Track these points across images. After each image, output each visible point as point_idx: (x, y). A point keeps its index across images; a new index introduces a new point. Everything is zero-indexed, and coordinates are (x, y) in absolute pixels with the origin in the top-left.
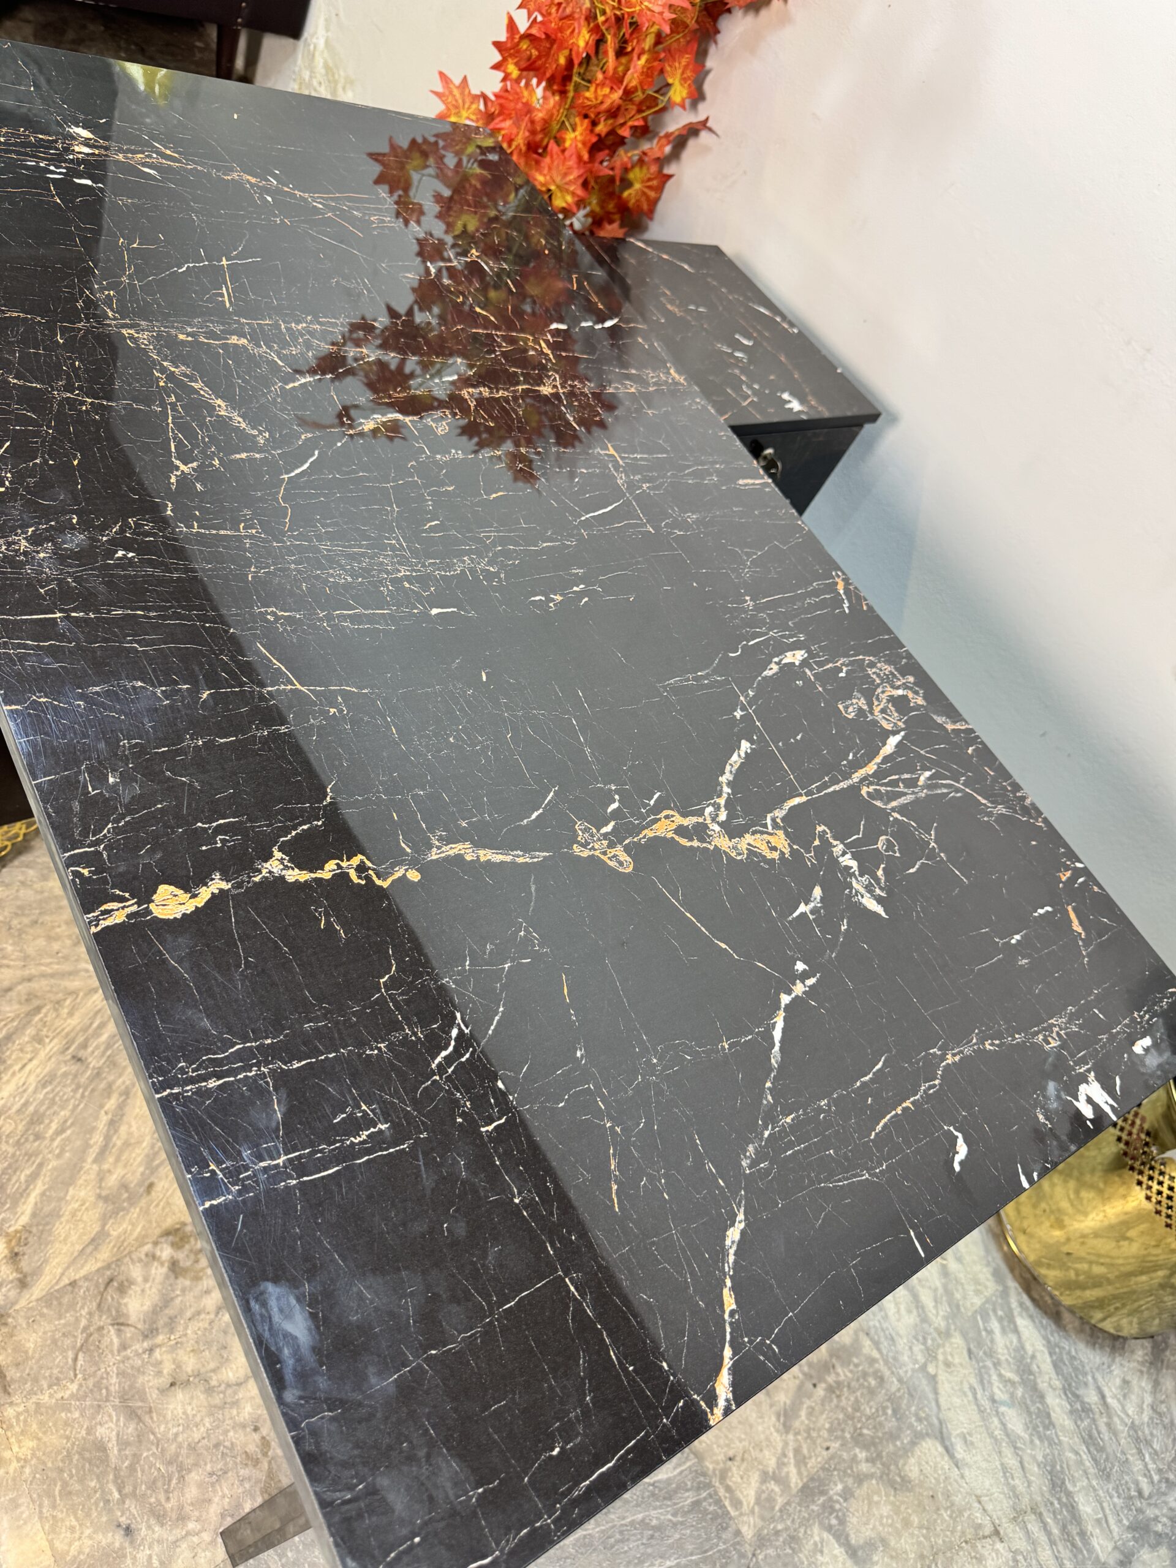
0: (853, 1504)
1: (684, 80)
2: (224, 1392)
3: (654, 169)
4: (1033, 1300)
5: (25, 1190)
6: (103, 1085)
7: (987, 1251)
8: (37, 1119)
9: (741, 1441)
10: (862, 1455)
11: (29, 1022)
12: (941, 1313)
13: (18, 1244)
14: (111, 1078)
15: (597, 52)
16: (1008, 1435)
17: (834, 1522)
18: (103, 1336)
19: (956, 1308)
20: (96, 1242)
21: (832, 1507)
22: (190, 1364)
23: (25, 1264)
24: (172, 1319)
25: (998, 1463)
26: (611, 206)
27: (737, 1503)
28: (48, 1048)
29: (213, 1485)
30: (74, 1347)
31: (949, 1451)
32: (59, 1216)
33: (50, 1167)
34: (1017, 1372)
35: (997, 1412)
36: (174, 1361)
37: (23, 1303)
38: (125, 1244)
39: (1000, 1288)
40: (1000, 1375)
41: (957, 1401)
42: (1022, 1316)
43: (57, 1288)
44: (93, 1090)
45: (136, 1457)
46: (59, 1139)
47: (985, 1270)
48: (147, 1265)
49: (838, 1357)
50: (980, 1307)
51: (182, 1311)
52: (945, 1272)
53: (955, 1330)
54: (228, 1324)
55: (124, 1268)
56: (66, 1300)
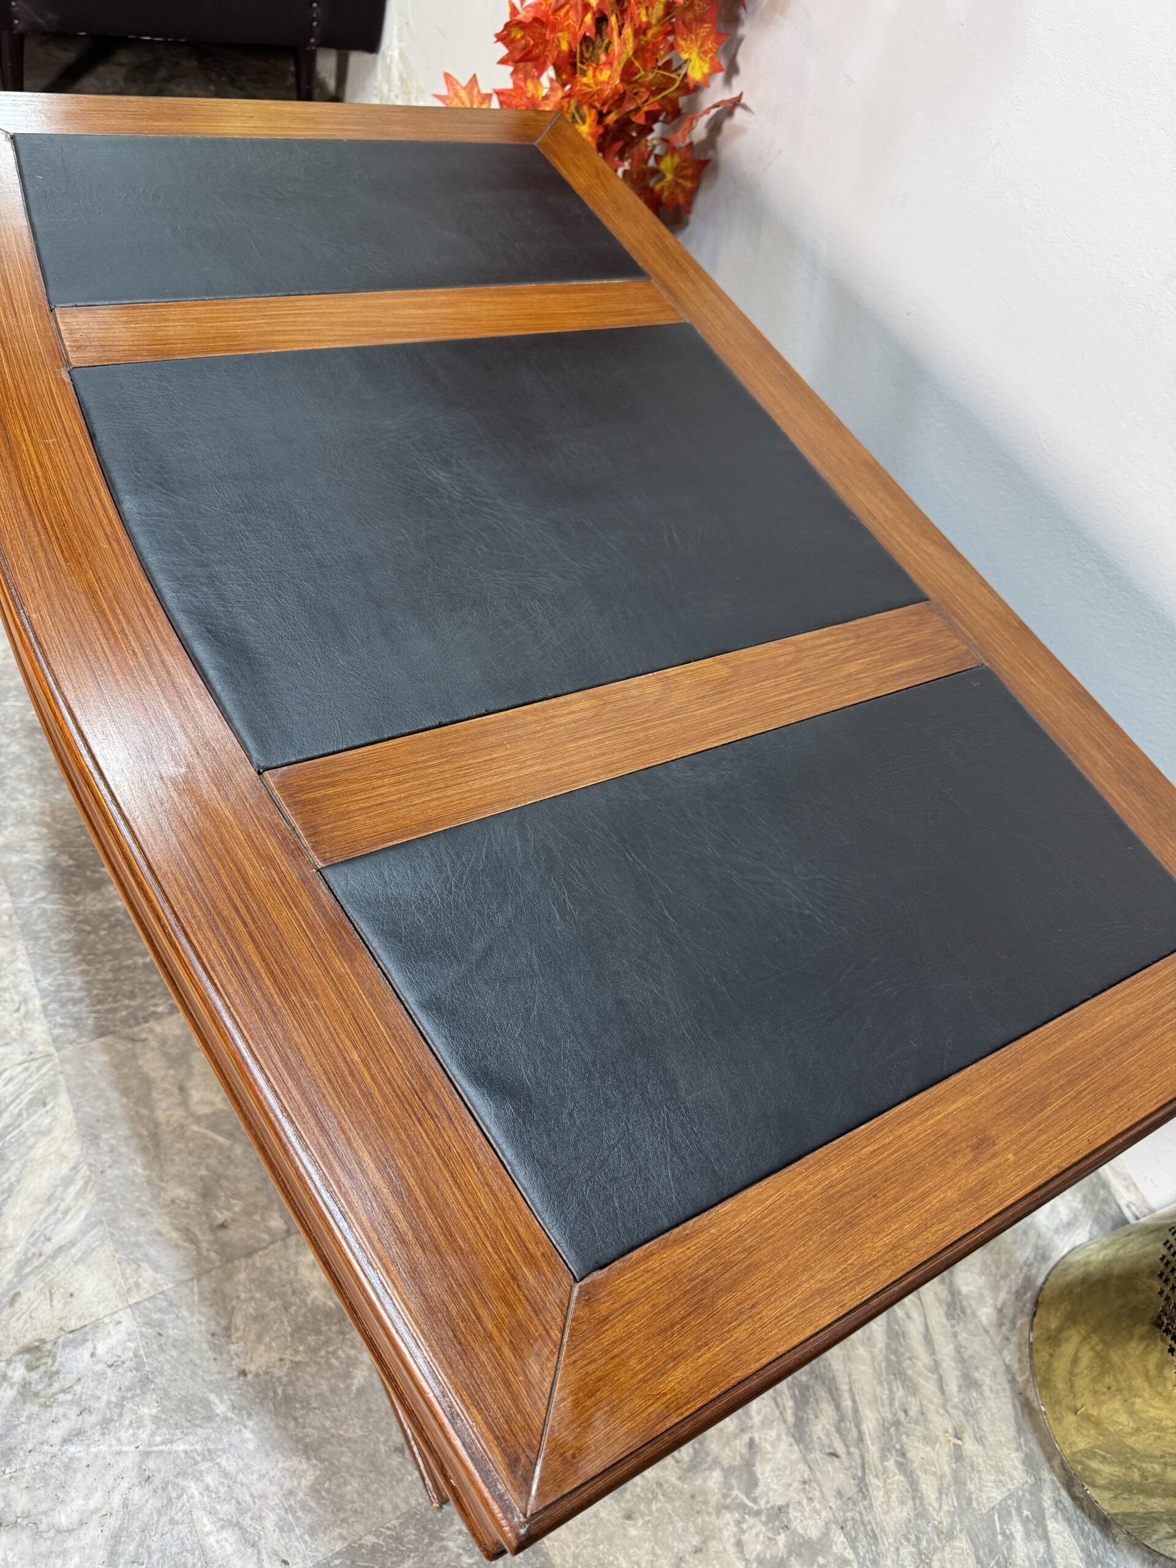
1: (704, 53)
2: (49, 1540)
4: (1074, 1498)
7: (1019, 1430)
12: (945, 1508)
15: (599, 33)
19: (966, 1501)
22: (21, 1503)
24: (11, 1450)
39: (1031, 1480)
42: (1056, 1519)
47: (1013, 1455)
49: (799, 1555)
50: (1000, 1504)
51: (24, 1441)
52: (958, 1455)
53: (961, 1531)
54: (71, 1459)
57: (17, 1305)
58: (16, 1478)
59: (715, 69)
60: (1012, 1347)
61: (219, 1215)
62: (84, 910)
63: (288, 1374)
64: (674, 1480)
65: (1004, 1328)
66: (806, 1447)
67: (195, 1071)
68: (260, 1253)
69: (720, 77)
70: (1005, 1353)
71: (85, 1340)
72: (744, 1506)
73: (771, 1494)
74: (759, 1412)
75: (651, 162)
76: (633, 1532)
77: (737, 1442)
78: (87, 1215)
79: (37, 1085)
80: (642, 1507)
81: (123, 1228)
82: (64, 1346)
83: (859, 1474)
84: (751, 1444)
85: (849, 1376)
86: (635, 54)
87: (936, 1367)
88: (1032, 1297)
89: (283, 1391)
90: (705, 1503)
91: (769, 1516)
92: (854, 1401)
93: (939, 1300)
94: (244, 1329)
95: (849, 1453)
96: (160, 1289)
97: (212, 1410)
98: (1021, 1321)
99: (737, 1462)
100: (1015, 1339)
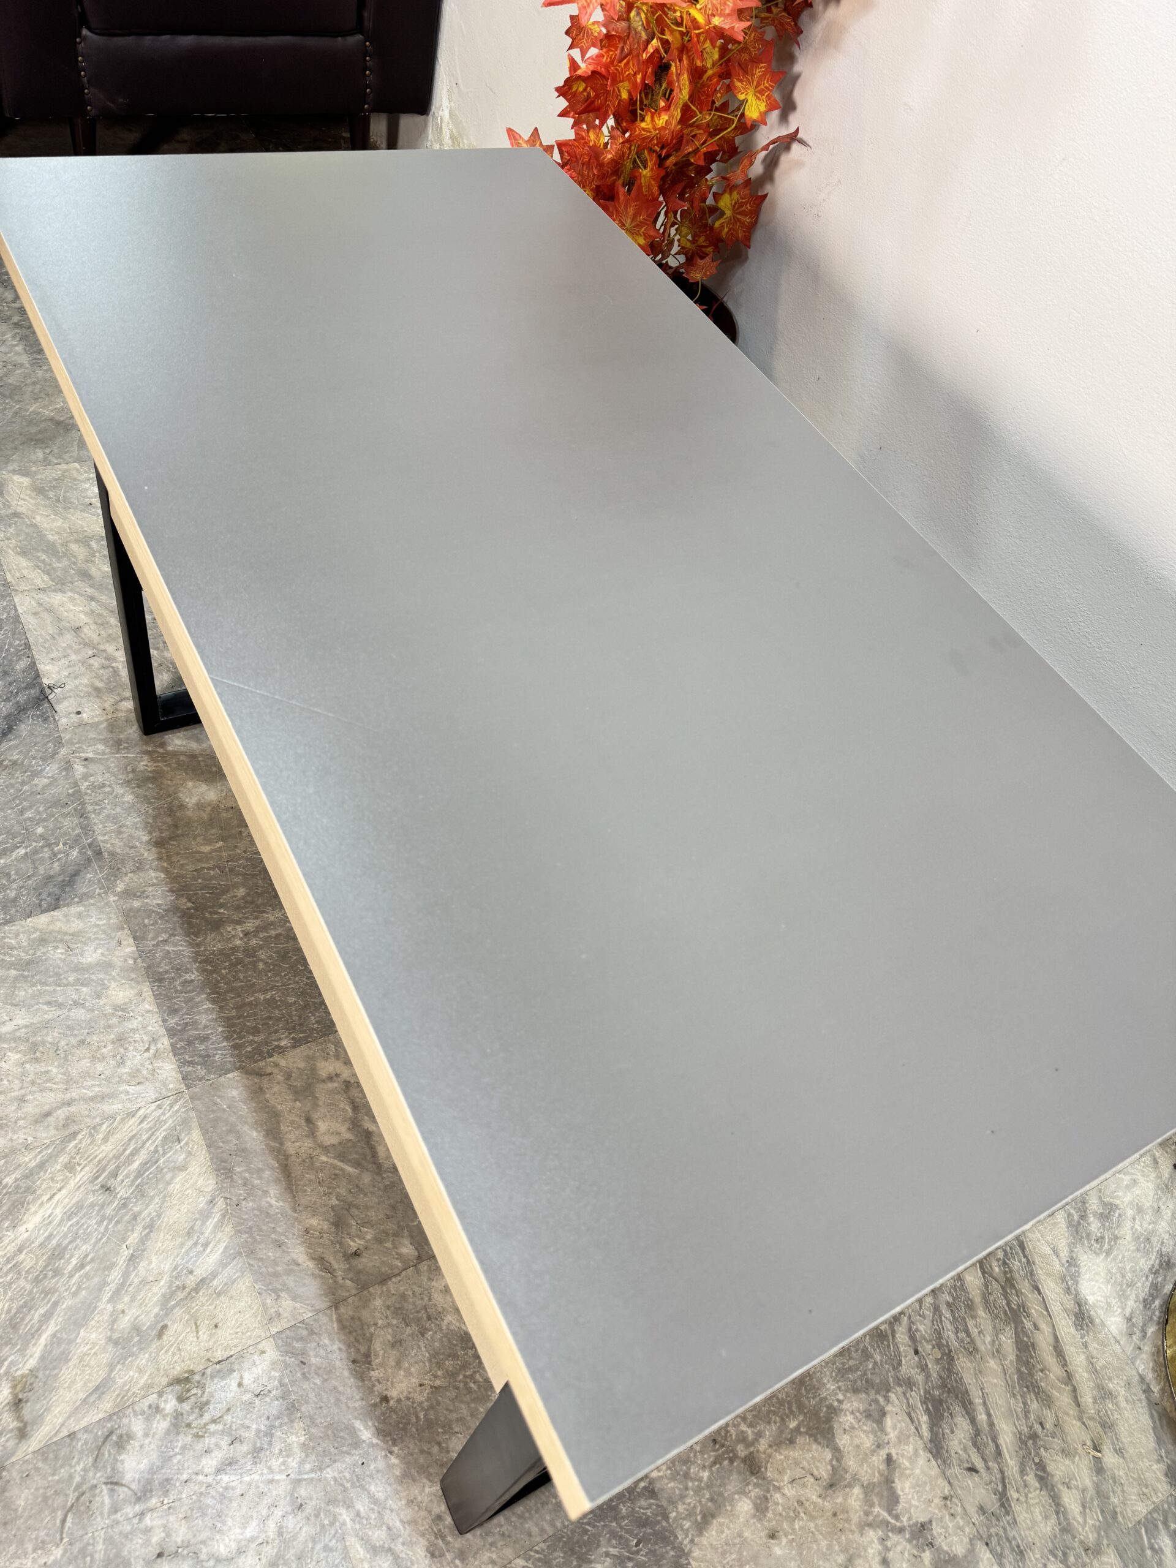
1: (761, 92)
3: (746, 192)
5: (37, 1331)
6: (127, 1218)
7: (1159, 1441)
8: (58, 1253)
11: (63, 1149)
12: (1090, 1522)
13: (23, 1390)
14: (136, 1209)
18: (94, 1496)
19: (1111, 1517)
20: (100, 1390)
22: (181, 1533)
23: (27, 1411)
24: (169, 1480)
28: (78, 1177)
30: (64, 1507)
32: (67, 1361)
33: (64, 1307)
36: (165, 1526)
37: (19, 1454)
38: (129, 1394)
43: (55, 1439)
44: (118, 1222)
46: (77, 1275)
47: (1155, 1467)
48: (148, 1419)
50: (1146, 1518)
51: (179, 1471)
52: (1099, 1468)
53: (1108, 1545)
54: (226, 1488)
55: (125, 1421)
56: (62, 1453)
57: (165, 1338)
58: (174, 1508)
59: (771, 107)
60: (1144, 1356)
61: (352, 1244)
62: (205, 950)
63: (428, 1399)
64: (814, 1498)
65: (1134, 1337)
66: (944, 1462)
67: (321, 1103)
68: (394, 1280)
69: (775, 115)
70: (1138, 1362)
71: (232, 1371)
72: (888, 1522)
73: (912, 1510)
74: (894, 1428)
75: (710, 201)
76: (778, 1551)
77: (874, 1458)
78: (226, 1247)
79: (170, 1121)
80: (785, 1525)
81: (261, 1259)
82: (212, 1377)
83: (1000, 1488)
84: (889, 1460)
85: (982, 1389)
86: (692, 97)
87: (1069, 1378)
88: (1161, 1306)
89: (425, 1416)
90: (848, 1520)
91: (912, 1533)
92: (989, 1415)
93: (1066, 1311)
94: (384, 1356)
95: (988, 1468)
96: (301, 1319)
97: (358, 1436)
98: (1151, 1329)
99: (876, 1479)
100: (1147, 1348)
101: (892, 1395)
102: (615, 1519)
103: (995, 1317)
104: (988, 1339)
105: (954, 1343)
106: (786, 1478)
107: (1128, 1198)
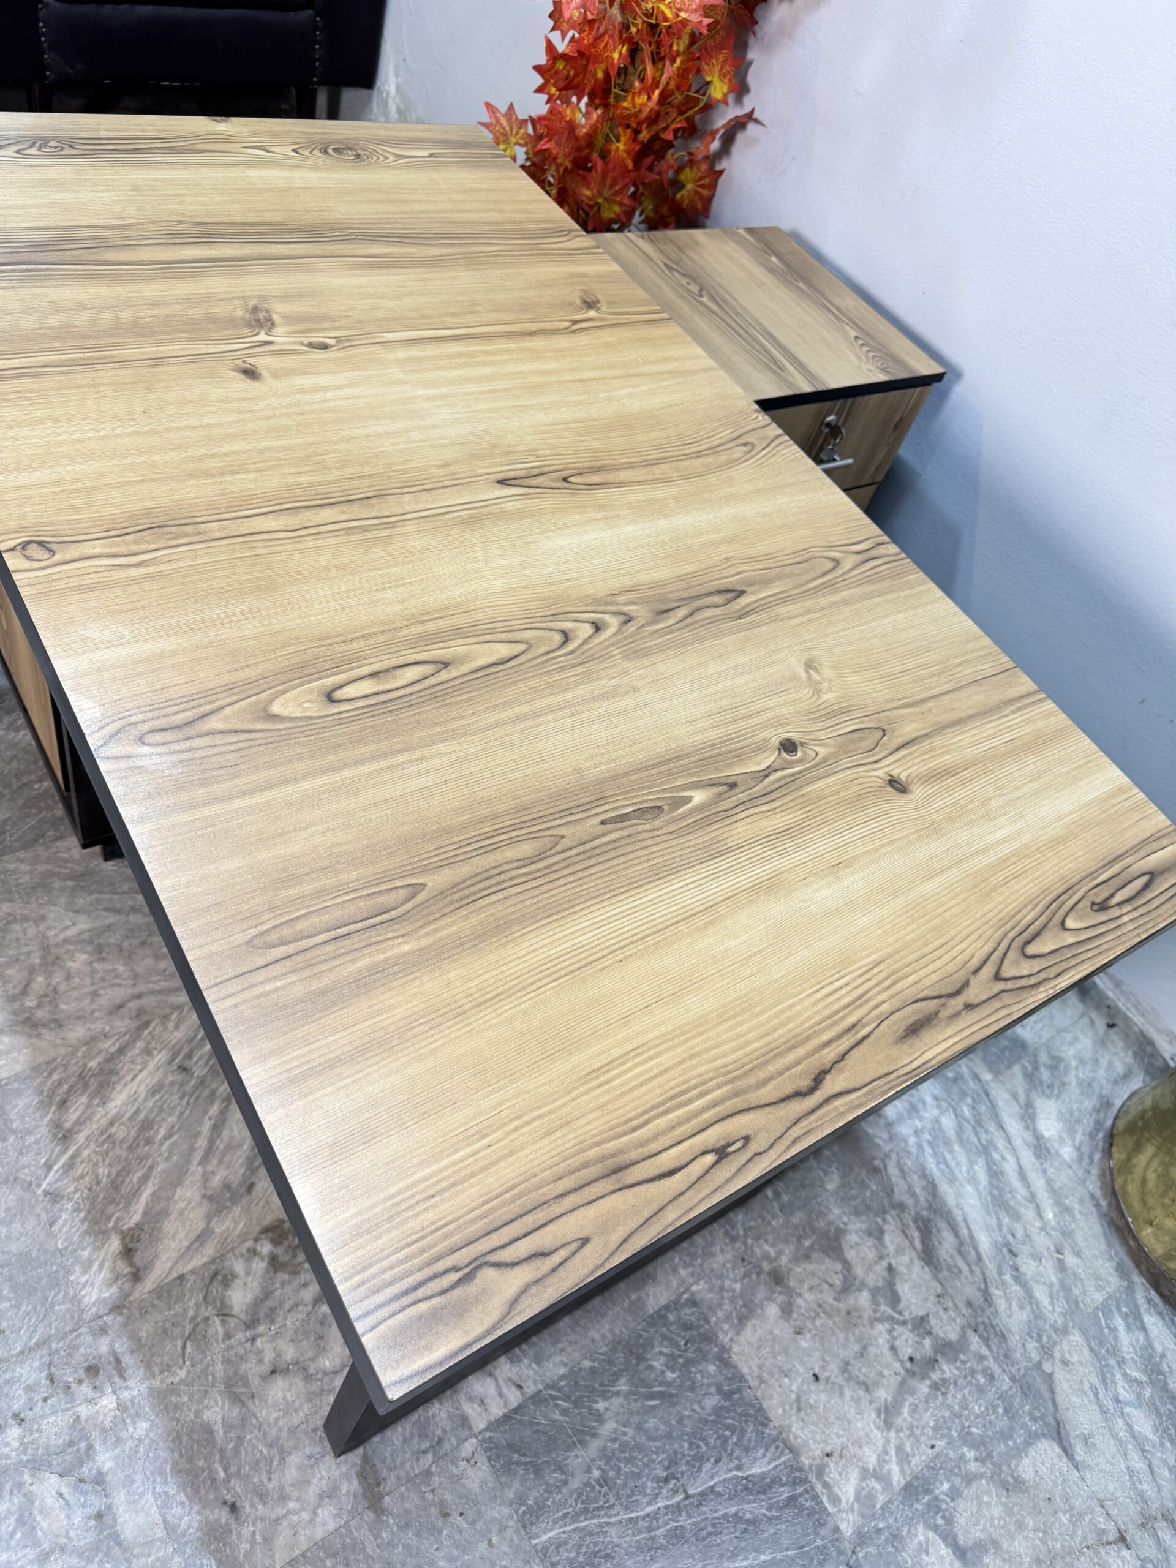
0: (962, 1505)
1: (723, 76)
2: (321, 1380)
3: (704, 167)
4: (1162, 1296)
5: (137, 1191)
6: (206, 1093)
7: (1109, 1244)
8: (147, 1125)
9: (838, 1436)
10: (970, 1454)
11: (139, 1036)
12: (1058, 1310)
13: (132, 1241)
14: (214, 1086)
15: (633, 62)
16: (1134, 1437)
17: (940, 1521)
18: (209, 1326)
19: (1074, 1304)
20: (202, 1238)
21: (937, 1506)
22: (290, 1353)
23: (138, 1259)
24: (273, 1310)
25: (1123, 1466)
26: (665, 210)
27: (835, 1500)
28: (156, 1060)
29: (311, 1467)
30: (182, 1336)
31: (1067, 1452)
32: (168, 1215)
33: (159, 1170)
34: (1145, 1372)
35: (1122, 1413)
36: (275, 1349)
37: (135, 1295)
38: (228, 1240)
40: (1125, 1375)
41: (1076, 1401)
42: (1150, 1314)
43: (166, 1281)
44: (197, 1098)
45: (240, 1439)
46: (167, 1143)
47: (1107, 1264)
48: (248, 1260)
49: (944, 1354)
50: (1102, 1304)
51: (282, 1302)
52: (1061, 1266)
53: (1073, 1327)
55: (227, 1263)
56: (175, 1292)
57: (253, 1193)
58: (281, 1334)
59: (731, 90)
60: (1092, 1178)
64: (831, 1301)
65: (1084, 1163)
66: (936, 1268)
70: (1088, 1183)
72: (892, 1318)
73: (912, 1307)
74: (892, 1242)
76: (804, 1344)
77: (878, 1267)
80: (809, 1324)
83: (983, 1287)
84: (890, 1268)
85: (962, 1209)
87: (1032, 1198)
90: (860, 1317)
91: (914, 1325)
92: (969, 1229)
93: (1027, 1144)
95: (972, 1271)
98: (1097, 1157)
99: (880, 1284)
100: (1095, 1171)
101: (888, 1217)
102: (665, 1325)
103: (968, 1152)
104: (964, 1169)
105: (936, 1173)
106: (806, 1286)
107: (1071, 1052)
